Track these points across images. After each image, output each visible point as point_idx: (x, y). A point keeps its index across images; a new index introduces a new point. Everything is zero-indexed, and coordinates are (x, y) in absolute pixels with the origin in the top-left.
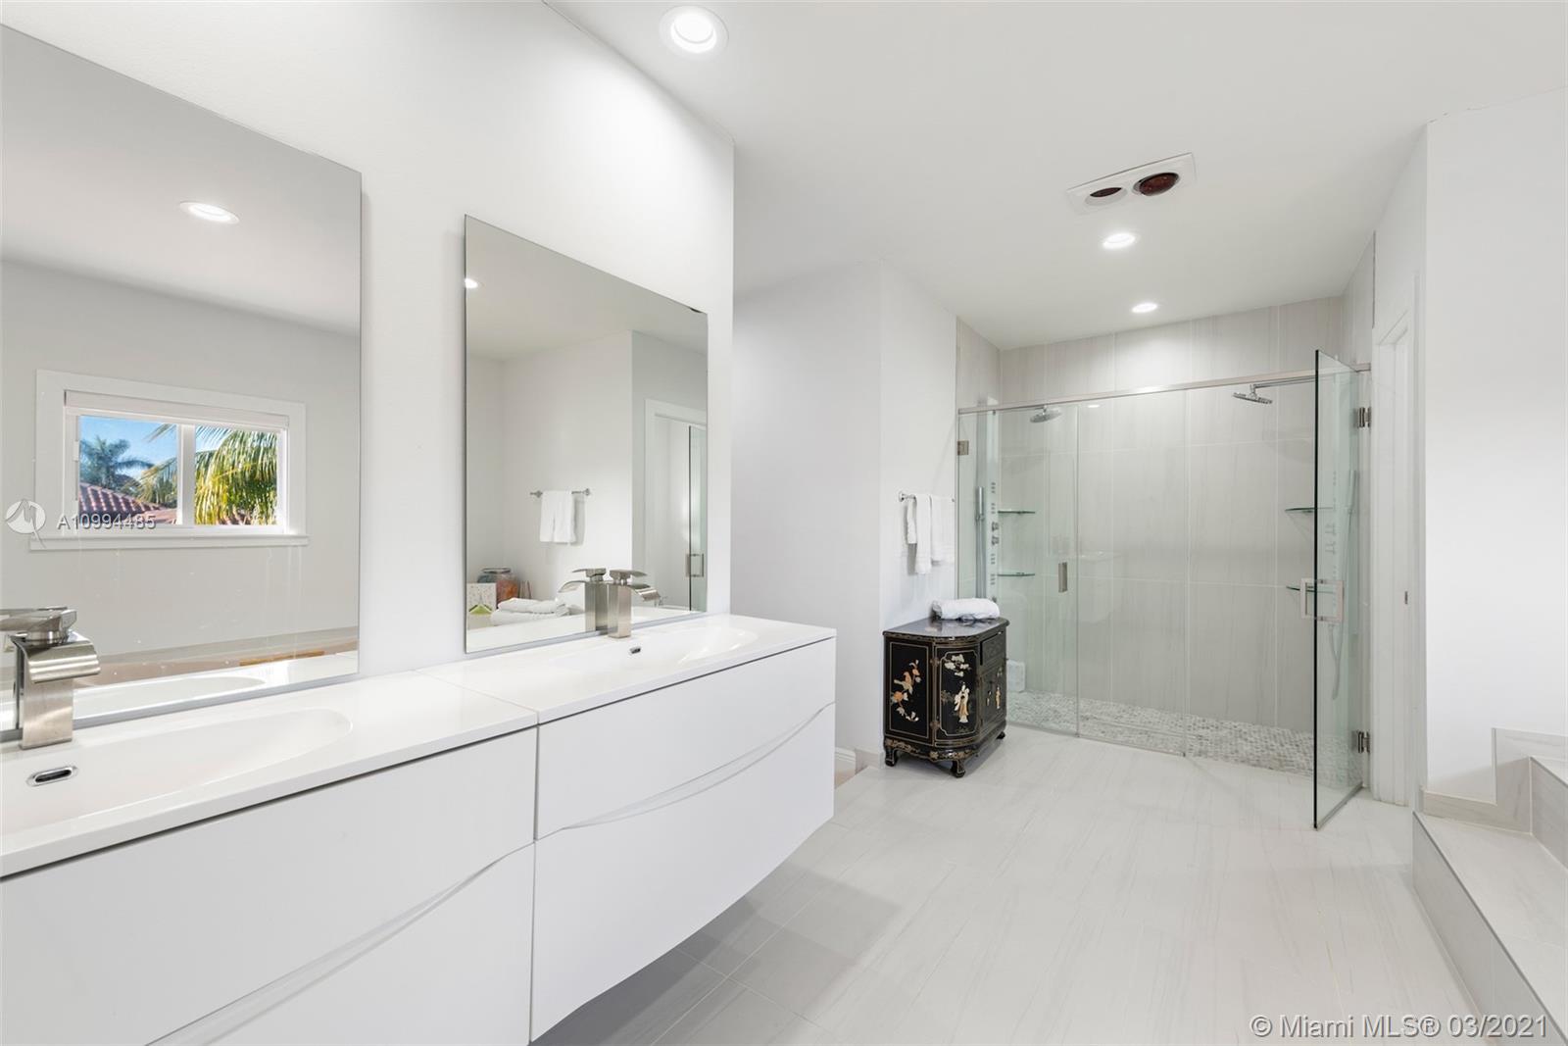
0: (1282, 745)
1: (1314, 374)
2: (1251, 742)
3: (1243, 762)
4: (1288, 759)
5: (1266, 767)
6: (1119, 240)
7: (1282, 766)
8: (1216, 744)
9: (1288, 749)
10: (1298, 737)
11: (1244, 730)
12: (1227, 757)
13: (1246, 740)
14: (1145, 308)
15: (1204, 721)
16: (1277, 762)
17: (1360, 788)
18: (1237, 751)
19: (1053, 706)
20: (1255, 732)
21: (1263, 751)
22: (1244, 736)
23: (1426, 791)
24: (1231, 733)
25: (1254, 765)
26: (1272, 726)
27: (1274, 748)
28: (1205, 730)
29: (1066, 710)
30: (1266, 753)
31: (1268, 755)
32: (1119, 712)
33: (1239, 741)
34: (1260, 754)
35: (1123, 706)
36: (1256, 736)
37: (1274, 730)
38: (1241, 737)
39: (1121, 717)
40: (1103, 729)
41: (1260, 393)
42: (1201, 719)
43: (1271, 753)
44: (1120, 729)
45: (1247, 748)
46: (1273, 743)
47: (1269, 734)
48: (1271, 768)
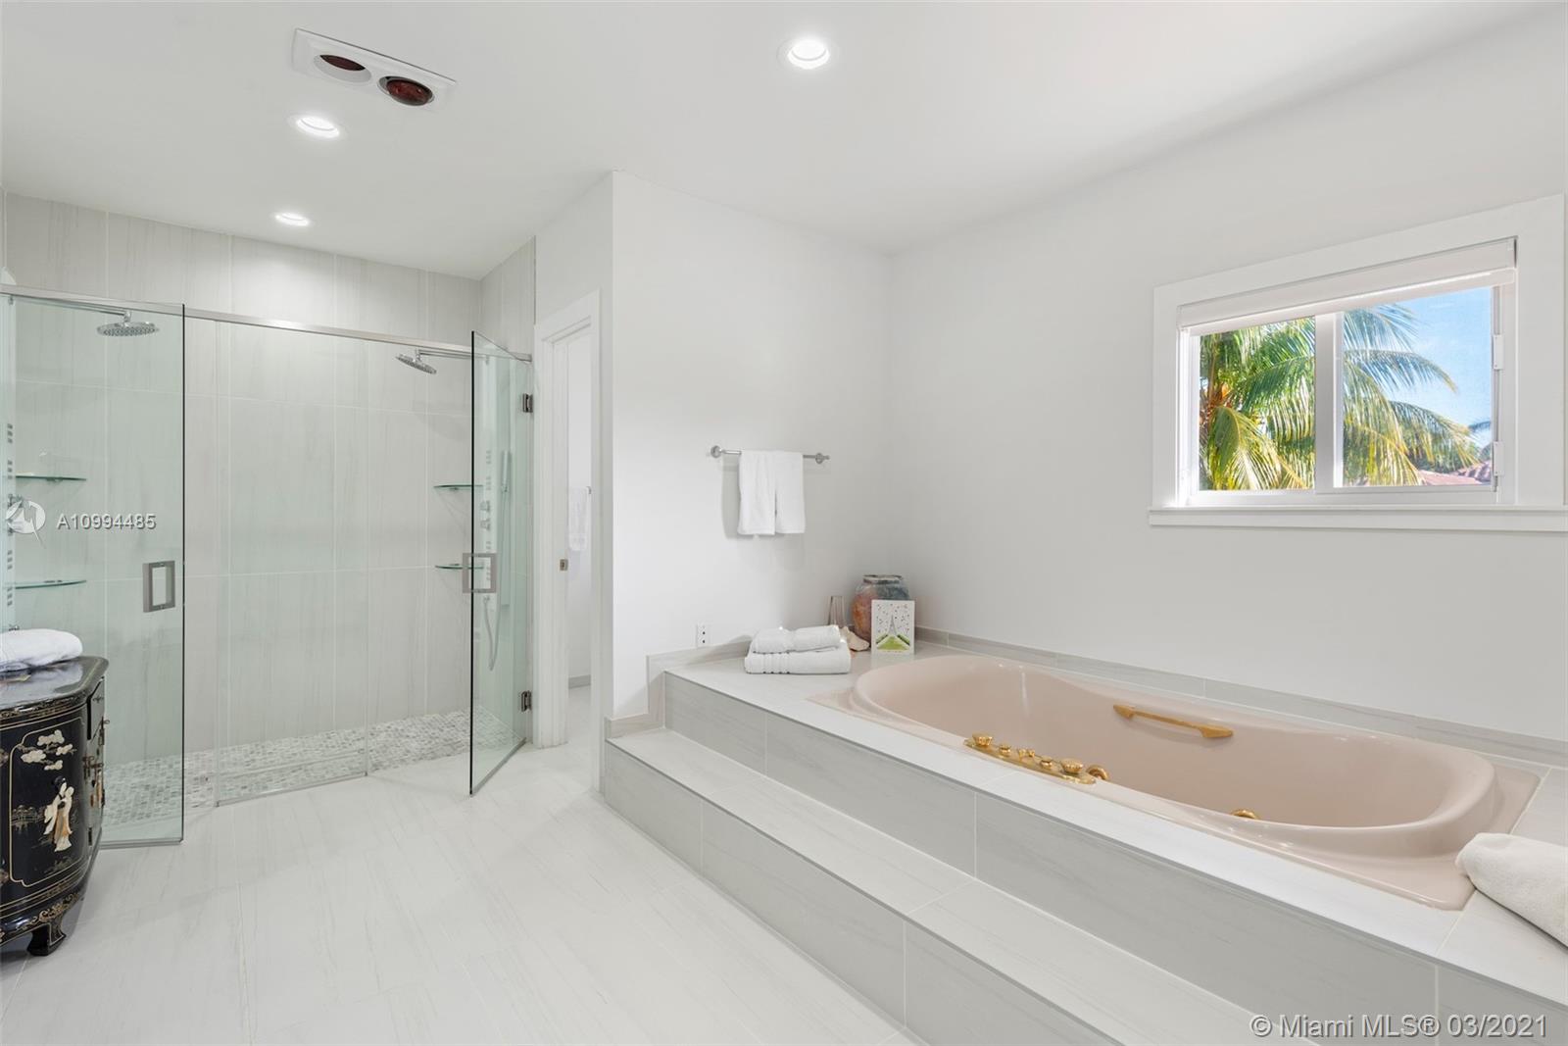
0: (442, 731)
1: (471, 351)
2: (414, 737)
3: (421, 759)
4: (455, 741)
5: (443, 755)
6: (318, 126)
7: (455, 750)
8: (384, 752)
9: (448, 732)
10: (450, 716)
11: (400, 728)
12: (403, 760)
13: (408, 736)
14: (292, 220)
15: (354, 732)
16: (449, 747)
17: (523, 743)
18: (408, 751)
19: (136, 780)
20: (410, 726)
21: (430, 742)
22: (404, 734)
23: (612, 720)
24: (390, 735)
25: (432, 758)
26: (423, 716)
27: (437, 735)
28: (362, 741)
29: (164, 779)
30: (433, 742)
31: (437, 743)
32: (246, 756)
33: (403, 740)
34: (429, 746)
35: (248, 747)
36: (414, 729)
37: (426, 718)
38: (401, 736)
39: (253, 760)
40: (241, 785)
41: (426, 360)
42: (350, 731)
43: (437, 740)
44: (263, 776)
45: (414, 745)
46: (432, 731)
47: (424, 723)
48: (448, 755)
